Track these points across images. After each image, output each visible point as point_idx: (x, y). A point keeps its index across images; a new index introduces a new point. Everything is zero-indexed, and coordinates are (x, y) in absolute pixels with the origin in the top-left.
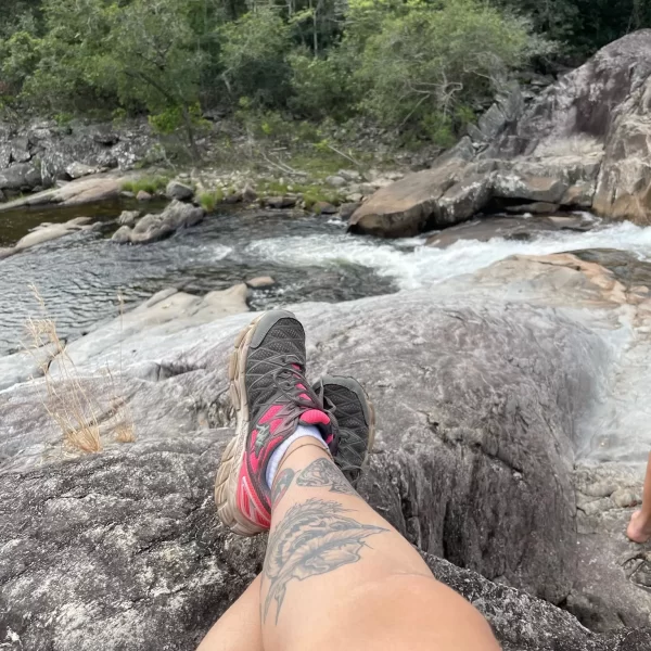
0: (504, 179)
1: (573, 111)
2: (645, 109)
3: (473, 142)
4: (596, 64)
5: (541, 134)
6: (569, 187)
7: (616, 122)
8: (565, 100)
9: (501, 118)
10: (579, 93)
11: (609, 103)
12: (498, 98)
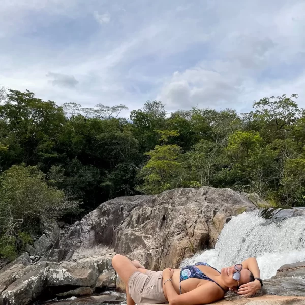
0: (55, 272)
1: (92, 233)
2: (136, 225)
3: (30, 256)
4: (101, 209)
5: (75, 247)
6: (99, 275)
7: (119, 235)
8: (87, 228)
9: (48, 242)
10: (94, 223)
11: (113, 226)
12: (46, 231)
